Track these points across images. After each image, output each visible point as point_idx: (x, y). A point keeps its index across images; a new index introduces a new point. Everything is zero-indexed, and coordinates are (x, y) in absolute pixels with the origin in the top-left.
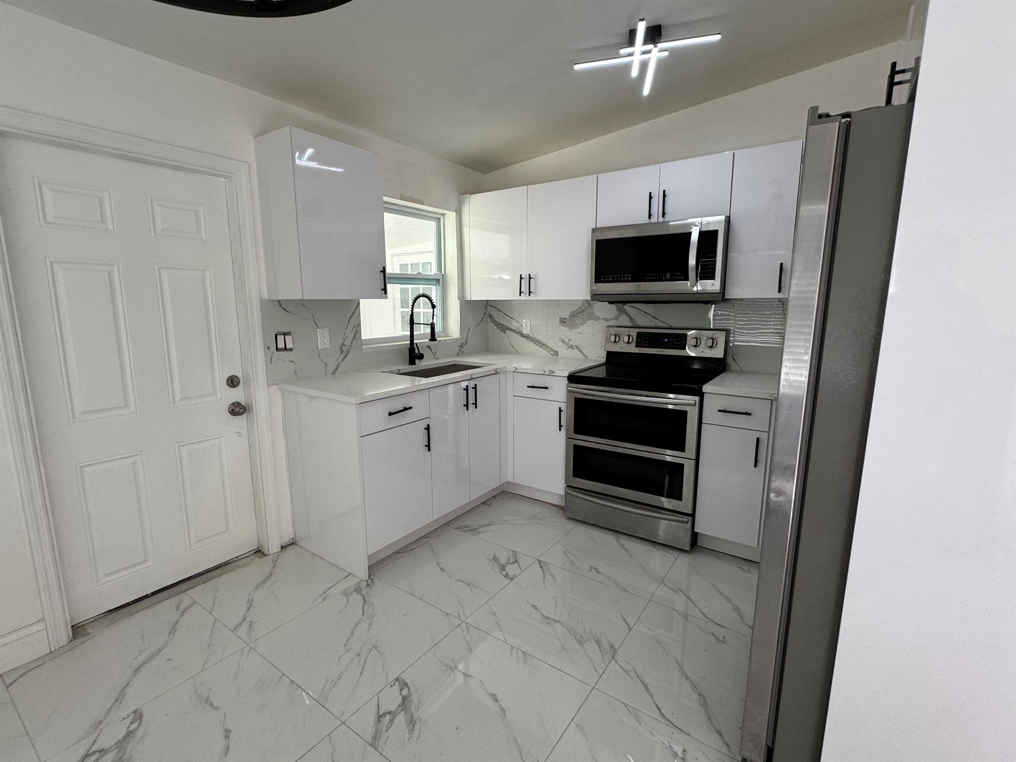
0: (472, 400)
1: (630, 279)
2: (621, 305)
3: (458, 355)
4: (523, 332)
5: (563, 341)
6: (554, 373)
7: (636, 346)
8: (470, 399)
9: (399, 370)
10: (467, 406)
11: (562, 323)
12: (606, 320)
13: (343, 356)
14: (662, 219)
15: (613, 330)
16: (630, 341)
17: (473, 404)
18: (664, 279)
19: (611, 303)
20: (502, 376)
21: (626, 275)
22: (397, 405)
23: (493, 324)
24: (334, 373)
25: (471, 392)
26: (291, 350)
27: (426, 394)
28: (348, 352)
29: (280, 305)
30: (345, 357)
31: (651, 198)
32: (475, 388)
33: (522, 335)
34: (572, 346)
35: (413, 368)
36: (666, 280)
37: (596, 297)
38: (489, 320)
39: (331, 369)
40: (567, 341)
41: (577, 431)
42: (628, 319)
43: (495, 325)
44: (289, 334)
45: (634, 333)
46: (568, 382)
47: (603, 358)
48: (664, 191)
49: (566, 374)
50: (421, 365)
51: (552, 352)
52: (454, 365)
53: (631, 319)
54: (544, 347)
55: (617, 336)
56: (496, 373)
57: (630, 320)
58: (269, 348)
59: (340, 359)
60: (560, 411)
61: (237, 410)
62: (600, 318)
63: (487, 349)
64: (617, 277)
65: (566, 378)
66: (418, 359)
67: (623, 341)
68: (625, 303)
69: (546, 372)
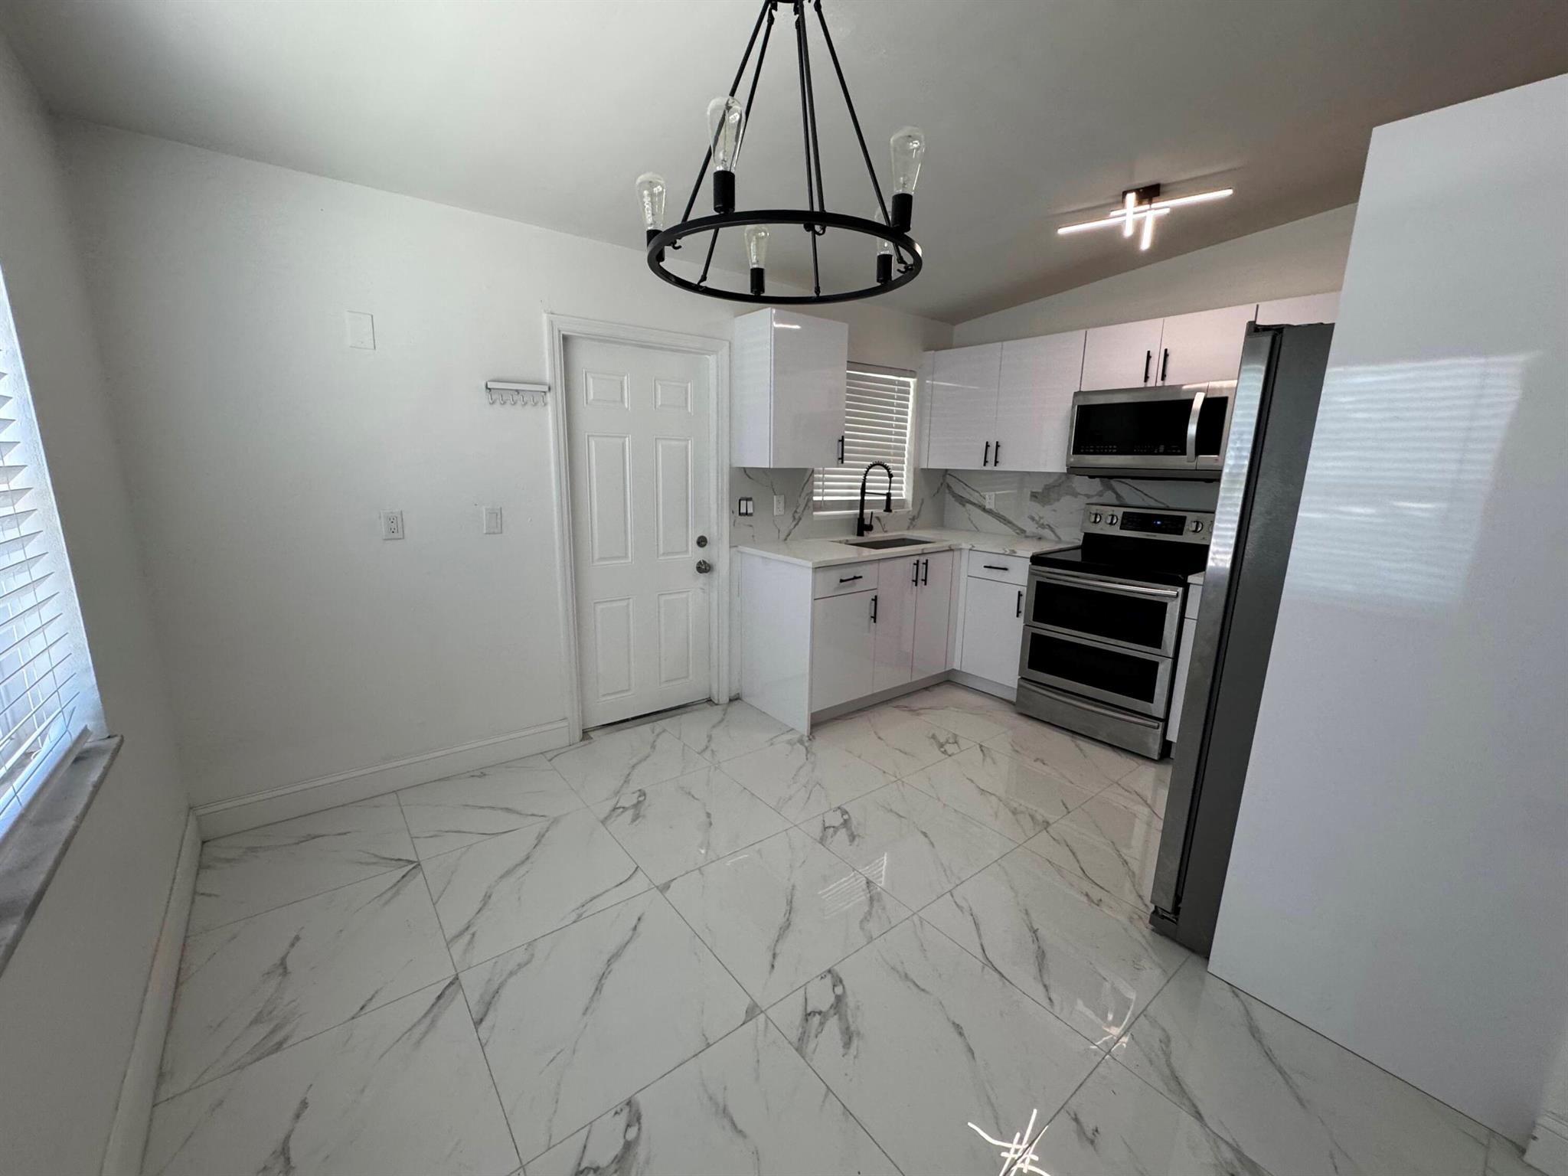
0: (921, 576)
1: (1115, 451)
2: (1106, 479)
3: (908, 528)
4: (985, 506)
5: (1033, 519)
6: (1015, 552)
7: (1121, 529)
8: (921, 575)
9: (847, 541)
10: (916, 581)
11: (1034, 499)
12: (1088, 496)
13: (795, 523)
14: (1162, 382)
15: (1094, 509)
16: (1114, 521)
17: (923, 580)
18: (1156, 452)
19: (1091, 477)
20: (956, 553)
21: (1110, 447)
22: (849, 573)
23: (951, 497)
24: (786, 539)
25: (922, 568)
26: (751, 515)
27: (875, 565)
28: (800, 519)
29: (745, 472)
30: (797, 524)
31: (1149, 357)
32: (926, 564)
33: (984, 510)
34: (1043, 524)
35: (860, 540)
36: (1159, 454)
37: (1073, 470)
38: (947, 491)
39: (782, 536)
40: (1037, 518)
41: (1038, 617)
42: (1115, 496)
43: (953, 497)
44: (750, 499)
45: (1119, 512)
46: (1030, 563)
47: (1079, 540)
48: (1166, 350)
49: (1030, 555)
50: (870, 536)
51: (1018, 531)
52: (904, 539)
53: (1118, 496)
54: (1010, 525)
55: (1099, 516)
56: (951, 550)
57: (1117, 498)
58: (733, 512)
59: (792, 527)
60: (1020, 595)
61: (704, 568)
62: (1079, 494)
63: (941, 523)
64: (1100, 449)
65: (1029, 560)
66: (866, 530)
67: (1106, 522)
68: (1111, 477)
69: (1006, 551)
